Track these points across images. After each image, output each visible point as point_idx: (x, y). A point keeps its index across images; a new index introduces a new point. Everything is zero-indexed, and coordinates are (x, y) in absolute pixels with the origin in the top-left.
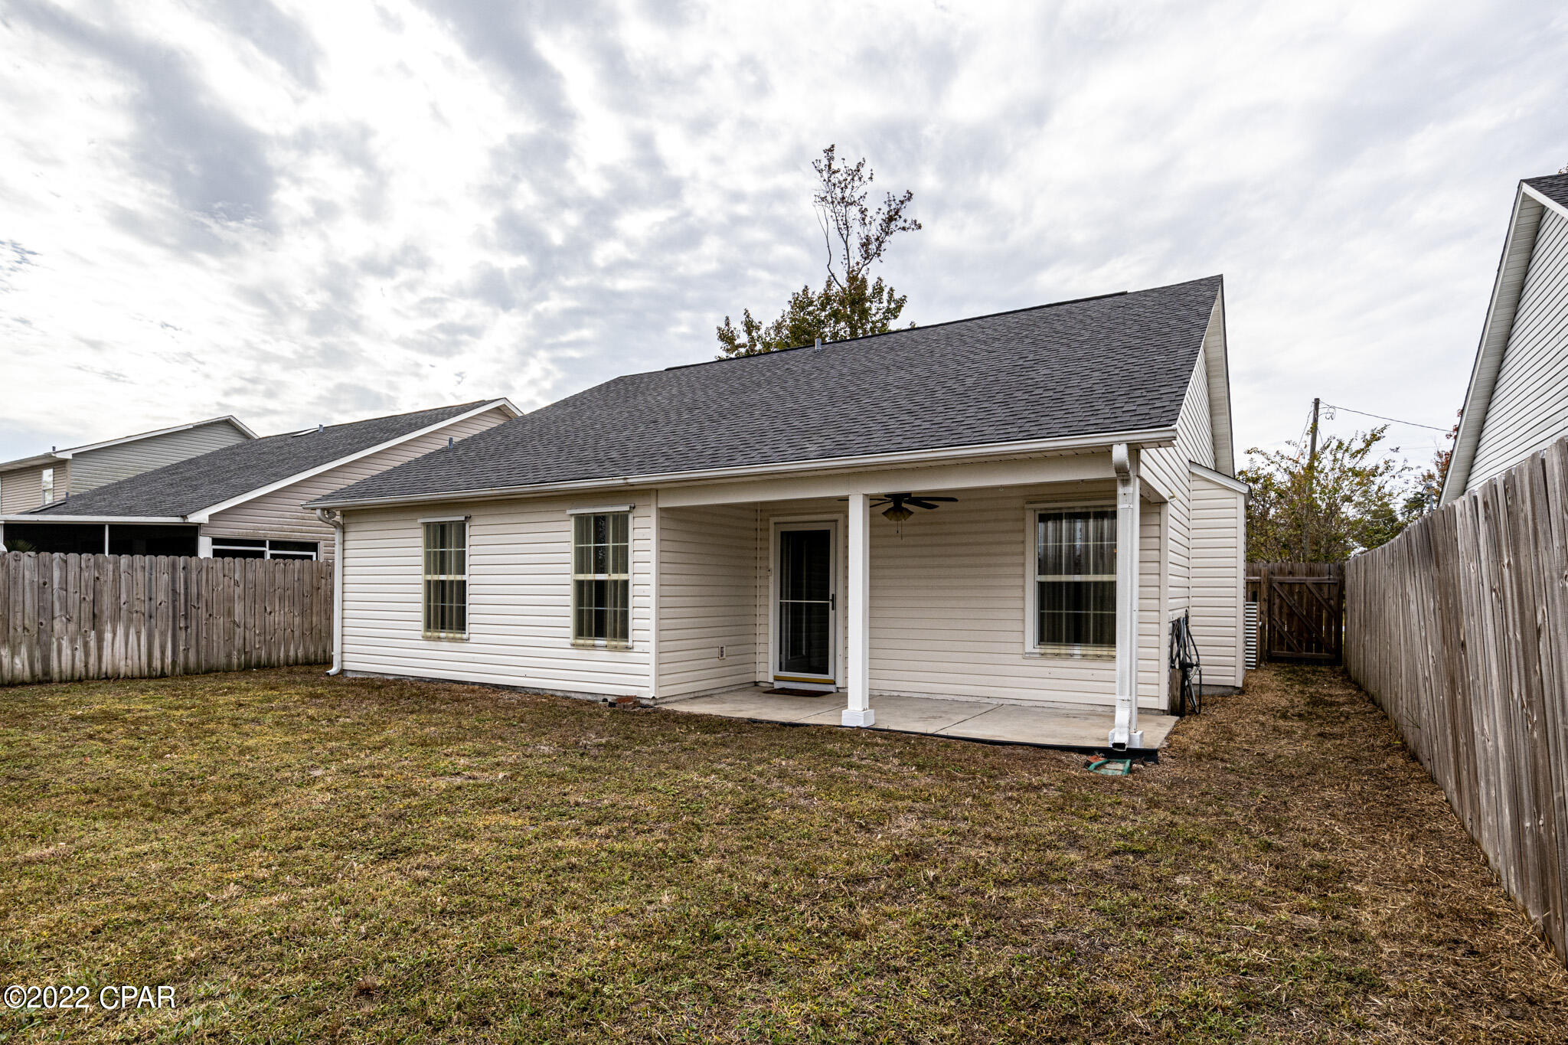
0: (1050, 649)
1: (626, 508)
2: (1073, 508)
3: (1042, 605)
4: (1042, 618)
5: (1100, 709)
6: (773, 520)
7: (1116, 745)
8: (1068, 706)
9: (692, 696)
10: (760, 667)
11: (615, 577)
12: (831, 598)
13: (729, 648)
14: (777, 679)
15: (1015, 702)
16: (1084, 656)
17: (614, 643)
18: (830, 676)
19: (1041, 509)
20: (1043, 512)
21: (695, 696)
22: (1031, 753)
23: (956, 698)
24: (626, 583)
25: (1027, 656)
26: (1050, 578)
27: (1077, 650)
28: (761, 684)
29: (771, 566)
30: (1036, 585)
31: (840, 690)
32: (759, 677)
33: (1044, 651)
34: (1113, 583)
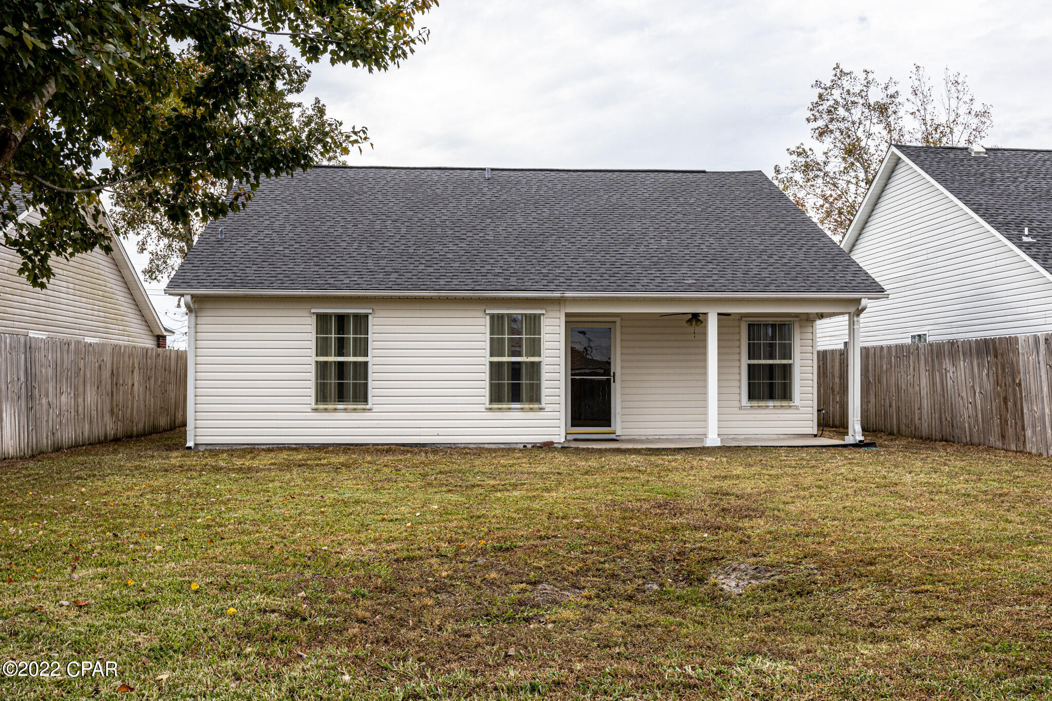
0: (755, 403)
3: (750, 377)
4: (750, 385)
12: (612, 374)
16: (774, 407)
18: (612, 429)
20: (752, 323)
23: (698, 437)
25: (741, 408)
26: (755, 362)
27: (771, 403)
30: (747, 365)
31: (618, 437)
33: (752, 405)
34: (790, 365)
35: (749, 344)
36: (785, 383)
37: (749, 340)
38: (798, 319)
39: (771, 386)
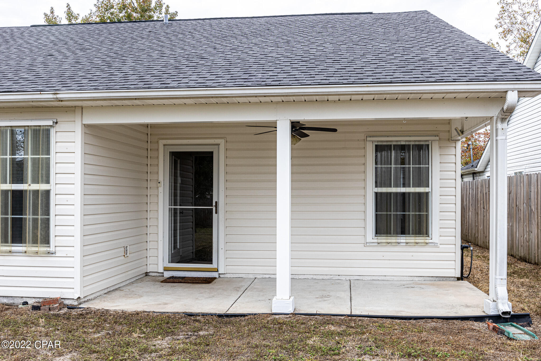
0: (383, 239)
1: (50, 123)
2: (400, 141)
3: (377, 208)
4: (377, 217)
5: (417, 279)
6: (162, 142)
7: (504, 313)
8: (395, 278)
9: (106, 291)
10: (150, 261)
11: (35, 187)
12: (214, 204)
13: (131, 247)
14: (166, 269)
15: (358, 278)
16: (407, 243)
17: (35, 249)
18: (214, 266)
19: (378, 141)
20: (380, 143)
21: (109, 292)
22: (439, 324)
23: (315, 277)
24: (47, 193)
25: (366, 244)
26: (384, 190)
27: (403, 239)
28: (151, 274)
29: (161, 179)
30: (374, 194)
31: (221, 276)
32: (150, 269)
33: (379, 241)
34: (427, 194)
35: (376, 168)
36: (420, 215)
37: (376, 163)
38: (437, 138)
39: (404, 219)
